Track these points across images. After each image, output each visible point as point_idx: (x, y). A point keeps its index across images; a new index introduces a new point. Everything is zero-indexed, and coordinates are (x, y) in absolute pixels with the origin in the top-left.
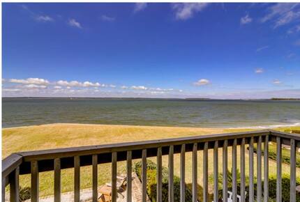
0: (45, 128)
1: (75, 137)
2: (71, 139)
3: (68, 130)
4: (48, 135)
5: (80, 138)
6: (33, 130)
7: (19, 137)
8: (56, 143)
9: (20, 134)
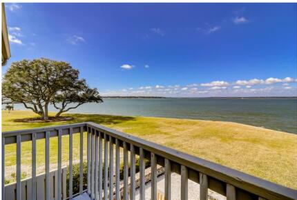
0: (217, 124)
1: (241, 138)
2: (236, 140)
3: (237, 130)
4: (217, 131)
5: (245, 140)
6: (208, 124)
7: (198, 127)
8: (220, 139)
9: (199, 125)
